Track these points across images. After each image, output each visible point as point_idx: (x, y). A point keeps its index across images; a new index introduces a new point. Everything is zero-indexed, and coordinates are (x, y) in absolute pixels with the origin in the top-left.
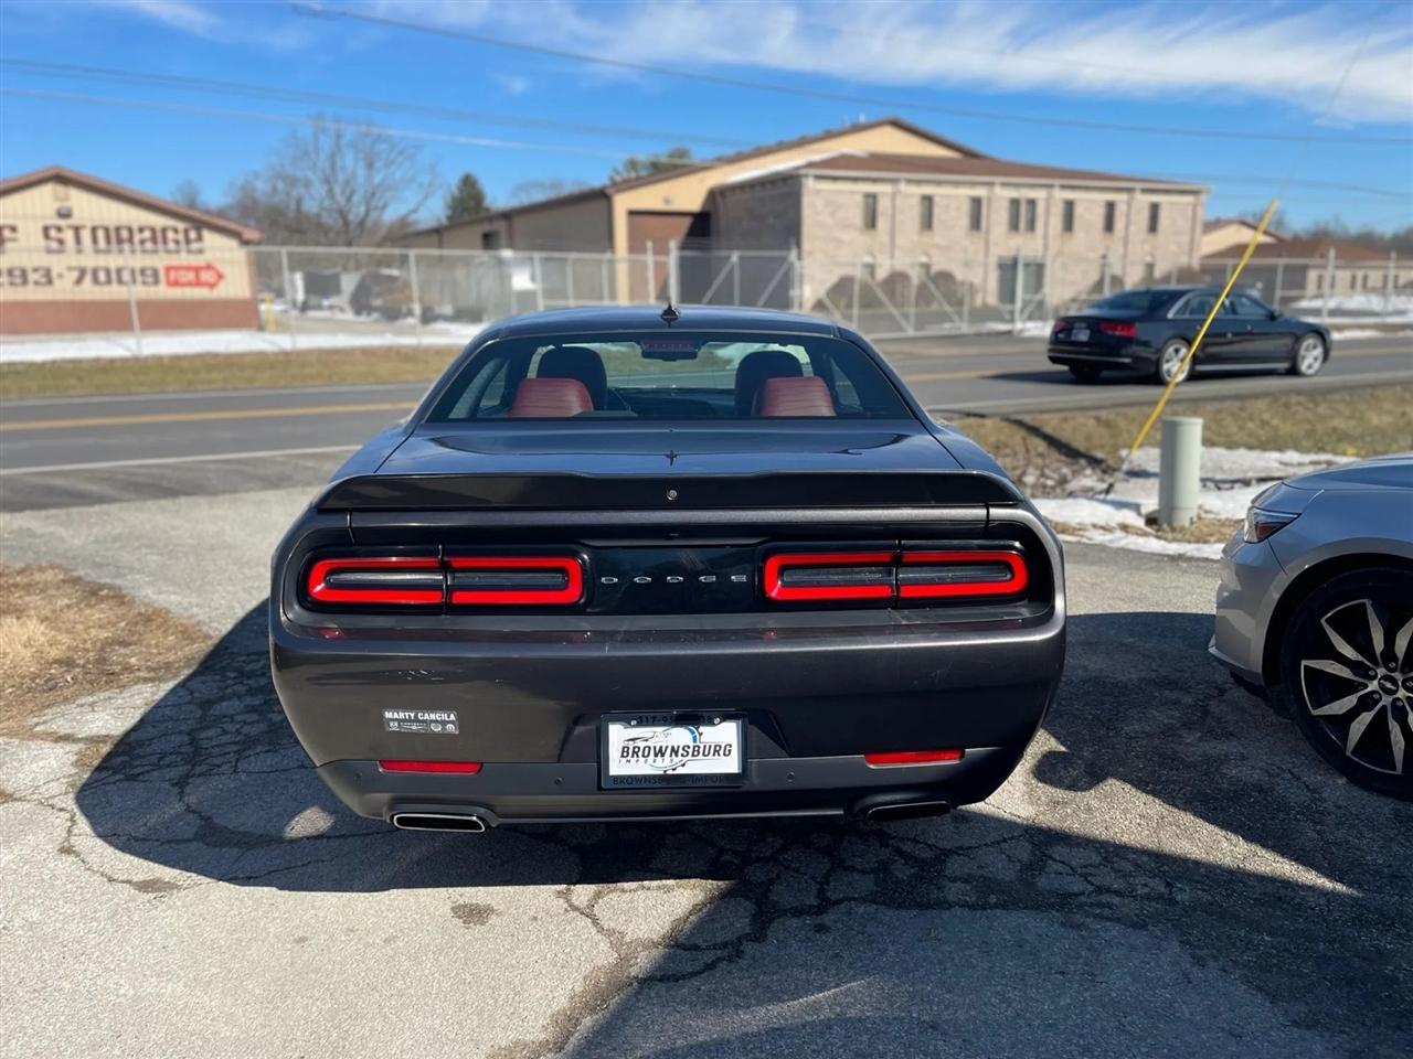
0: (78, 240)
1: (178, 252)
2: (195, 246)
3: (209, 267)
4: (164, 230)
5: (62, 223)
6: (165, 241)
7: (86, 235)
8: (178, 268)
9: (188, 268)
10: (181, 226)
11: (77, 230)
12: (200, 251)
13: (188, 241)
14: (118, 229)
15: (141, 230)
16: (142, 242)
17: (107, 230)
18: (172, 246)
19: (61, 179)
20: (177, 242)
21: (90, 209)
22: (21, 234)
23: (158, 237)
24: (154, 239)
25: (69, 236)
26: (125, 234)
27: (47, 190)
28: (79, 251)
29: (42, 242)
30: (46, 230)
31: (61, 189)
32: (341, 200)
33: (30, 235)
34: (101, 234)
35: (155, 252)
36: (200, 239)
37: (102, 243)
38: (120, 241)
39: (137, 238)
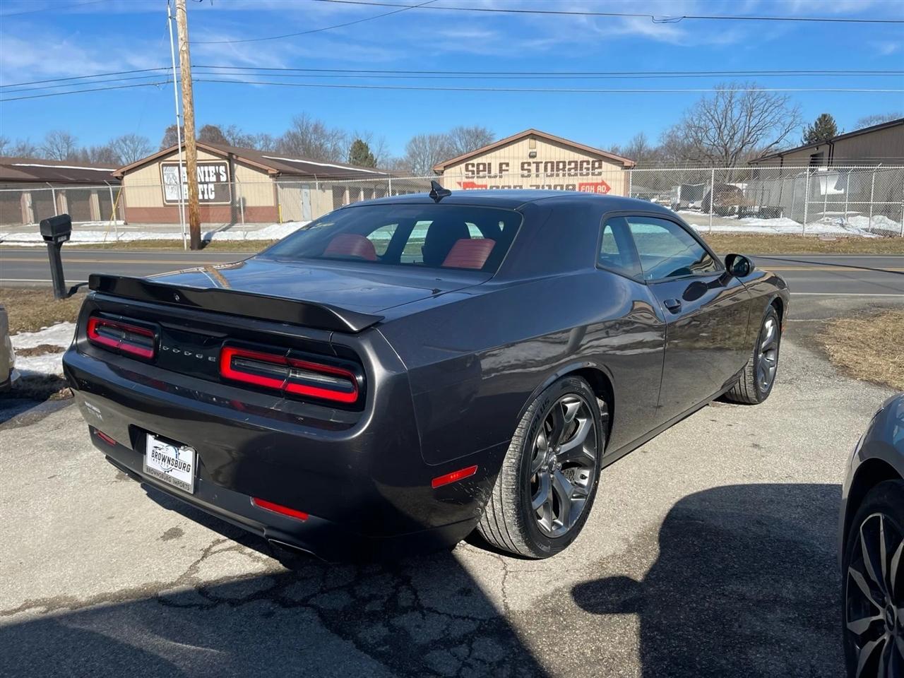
0: (537, 170)
1: (587, 174)
2: (597, 171)
3: (603, 183)
4: (582, 162)
5: (531, 160)
6: (581, 169)
7: (542, 167)
8: (586, 184)
9: (591, 184)
10: (591, 160)
11: (538, 164)
12: (600, 174)
13: (594, 168)
14: (558, 163)
15: (570, 163)
16: (570, 170)
17: (552, 163)
18: (585, 171)
19: (533, 136)
20: (588, 169)
21: (547, 152)
22: (510, 168)
23: (578, 166)
24: (576, 168)
25: (533, 167)
26: (561, 166)
27: (526, 142)
28: (537, 176)
29: (521, 172)
30: (523, 164)
31: (533, 142)
32: (726, 138)
33: (515, 168)
34: (549, 165)
35: (576, 175)
36: (600, 167)
37: (549, 172)
38: (558, 169)
39: (567, 167)
